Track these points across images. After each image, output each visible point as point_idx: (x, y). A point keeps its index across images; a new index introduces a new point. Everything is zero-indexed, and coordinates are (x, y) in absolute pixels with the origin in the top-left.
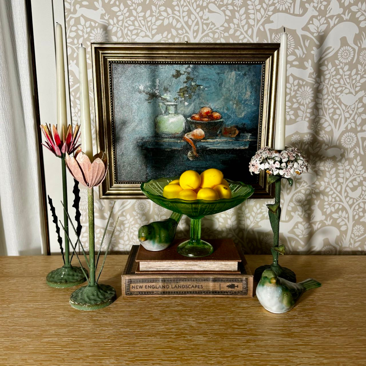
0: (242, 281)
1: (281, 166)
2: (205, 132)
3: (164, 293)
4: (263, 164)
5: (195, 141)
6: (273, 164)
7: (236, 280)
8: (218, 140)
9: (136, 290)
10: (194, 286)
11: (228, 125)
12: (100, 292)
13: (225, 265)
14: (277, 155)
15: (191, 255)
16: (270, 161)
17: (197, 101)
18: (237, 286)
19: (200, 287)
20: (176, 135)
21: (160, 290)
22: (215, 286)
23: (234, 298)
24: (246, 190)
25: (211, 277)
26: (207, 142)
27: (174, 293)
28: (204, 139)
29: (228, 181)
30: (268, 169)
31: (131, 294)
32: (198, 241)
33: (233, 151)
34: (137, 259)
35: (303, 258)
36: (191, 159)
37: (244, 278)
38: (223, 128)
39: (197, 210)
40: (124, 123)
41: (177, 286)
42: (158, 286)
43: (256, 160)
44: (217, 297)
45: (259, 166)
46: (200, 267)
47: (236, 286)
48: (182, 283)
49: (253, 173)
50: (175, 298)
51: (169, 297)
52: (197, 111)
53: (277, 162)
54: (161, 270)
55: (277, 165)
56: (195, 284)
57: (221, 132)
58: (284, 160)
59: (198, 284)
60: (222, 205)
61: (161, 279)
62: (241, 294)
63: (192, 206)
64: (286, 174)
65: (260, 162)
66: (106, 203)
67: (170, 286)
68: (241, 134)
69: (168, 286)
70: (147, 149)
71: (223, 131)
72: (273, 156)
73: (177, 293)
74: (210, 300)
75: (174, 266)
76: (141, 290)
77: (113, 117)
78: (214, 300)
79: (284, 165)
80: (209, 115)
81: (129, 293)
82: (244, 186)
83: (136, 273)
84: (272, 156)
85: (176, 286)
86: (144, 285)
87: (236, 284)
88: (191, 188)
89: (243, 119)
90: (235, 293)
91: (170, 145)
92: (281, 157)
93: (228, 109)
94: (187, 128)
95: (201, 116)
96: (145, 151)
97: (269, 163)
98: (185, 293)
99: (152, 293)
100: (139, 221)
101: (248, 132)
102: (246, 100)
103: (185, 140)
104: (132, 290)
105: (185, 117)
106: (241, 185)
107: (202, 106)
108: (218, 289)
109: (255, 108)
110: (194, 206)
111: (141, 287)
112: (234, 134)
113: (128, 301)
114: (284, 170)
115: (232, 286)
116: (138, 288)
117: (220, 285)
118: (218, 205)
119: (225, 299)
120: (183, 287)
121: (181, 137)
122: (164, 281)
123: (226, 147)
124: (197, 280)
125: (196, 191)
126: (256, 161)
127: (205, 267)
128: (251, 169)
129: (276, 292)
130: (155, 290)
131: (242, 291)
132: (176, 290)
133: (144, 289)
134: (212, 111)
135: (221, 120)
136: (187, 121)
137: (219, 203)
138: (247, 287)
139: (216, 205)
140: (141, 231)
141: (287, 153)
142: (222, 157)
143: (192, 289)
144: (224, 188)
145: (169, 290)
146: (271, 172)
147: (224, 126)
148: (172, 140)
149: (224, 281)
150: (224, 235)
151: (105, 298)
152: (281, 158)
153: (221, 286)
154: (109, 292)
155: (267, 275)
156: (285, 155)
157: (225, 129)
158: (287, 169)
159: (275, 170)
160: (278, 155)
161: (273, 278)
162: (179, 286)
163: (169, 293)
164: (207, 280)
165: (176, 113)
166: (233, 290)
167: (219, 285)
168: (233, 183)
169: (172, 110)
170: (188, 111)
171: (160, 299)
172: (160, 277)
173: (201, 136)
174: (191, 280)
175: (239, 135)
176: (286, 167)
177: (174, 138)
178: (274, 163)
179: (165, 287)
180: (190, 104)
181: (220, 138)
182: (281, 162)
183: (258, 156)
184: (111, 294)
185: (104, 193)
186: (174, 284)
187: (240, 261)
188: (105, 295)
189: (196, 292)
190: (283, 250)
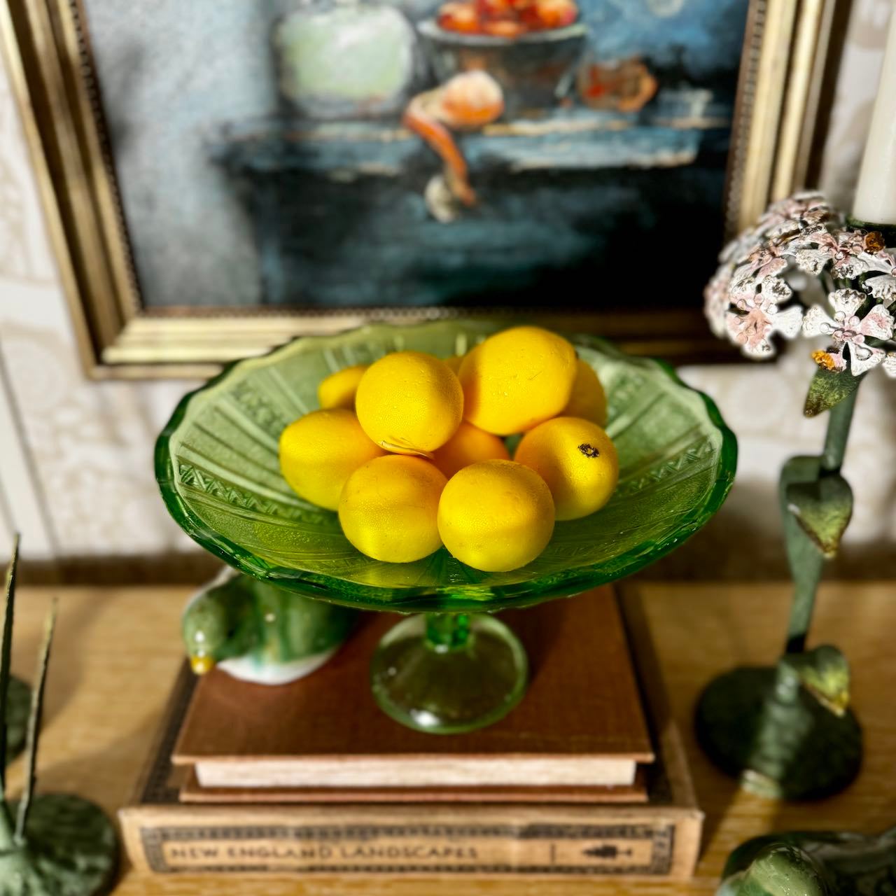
0: (649, 833)
2: (506, 92)
3: (312, 869)
4: (796, 311)
5: (460, 133)
6: (856, 319)
7: (623, 832)
8: (560, 123)
9: (189, 861)
10: (440, 850)
11: (607, 56)
14: (879, 260)
16: (841, 301)
18: (629, 853)
19: (467, 853)
20: (375, 109)
21: (294, 861)
22: (530, 853)
23: (611, 884)
25: (518, 819)
26: (513, 136)
27: (356, 869)
28: (501, 120)
31: (175, 870)
33: (624, 174)
36: (443, 213)
37: (662, 820)
38: (582, 69)
41: (366, 850)
42: (282, 851)
43: (760, 279)
44: (539, 882)
45: (768, 317)
47: (623, 853)
48: (384, 843)
53: (879, 311)
55: (880, 324)
56: (442, 843)
57: (573, 87)
59: (454, 846)
61: (294, 827)
62: (643, 874)
67: (336, 851)
68: (667, 96)
69: (325, 852)
70: (249, 173)
71: (585, 83)
72: (859, 270)
73: (368, 869)
76: (211, 861)
80: (521, 8)
83: (184, 797)
84: (850, 270)
85: (359, 852)
86: (222, 846)
87: (621, 844)
89: (678, 21)
90: (619, 871)
91: (348, 154)
94: (422, 70)
97: (830, 311)
99: (264, 868)
101: (697, 83)
103: (415, 128)
104: (176, 861)
111: (210, 853)
112: (635, 92)
115: (607, 852)
116: (200, 854)
117: (553, 849)
120: (391, 852)
121: (396, 117)
122: (305, 833)
123: (595, 155)
124: (450, 831)
126: (759, 288)
130: (271, 861)
131: (646, 867)
132: (360, 861)
133: (223, 859)
135: (576, 30)
138: (671, 854)
143: (433, 861)
145: (330, 862)
146: (838, 360)
147: (587, 59)
148: (354, 132)
149: (572, 837)
153: (558, 851)
154: (82, 862)
157: (594, 72)
159: (864, 349)
160: (883, 261)
162: (372, 851)
163: (333, 869)
164: (496, 832)
166: (608, 862)
172: (293, 820)
173: (485, 110)
174: (426, 832)
177: (366, 118)
178: (862, 313)
179: (312, 855)
181: (570, 115)
183: (767, 257)
184: (91, 871)
185: (99, 360)
186: (351, 846)
187: (649, 758)
188: (58, 885)
189: (449, 869)
190: (840, 690)
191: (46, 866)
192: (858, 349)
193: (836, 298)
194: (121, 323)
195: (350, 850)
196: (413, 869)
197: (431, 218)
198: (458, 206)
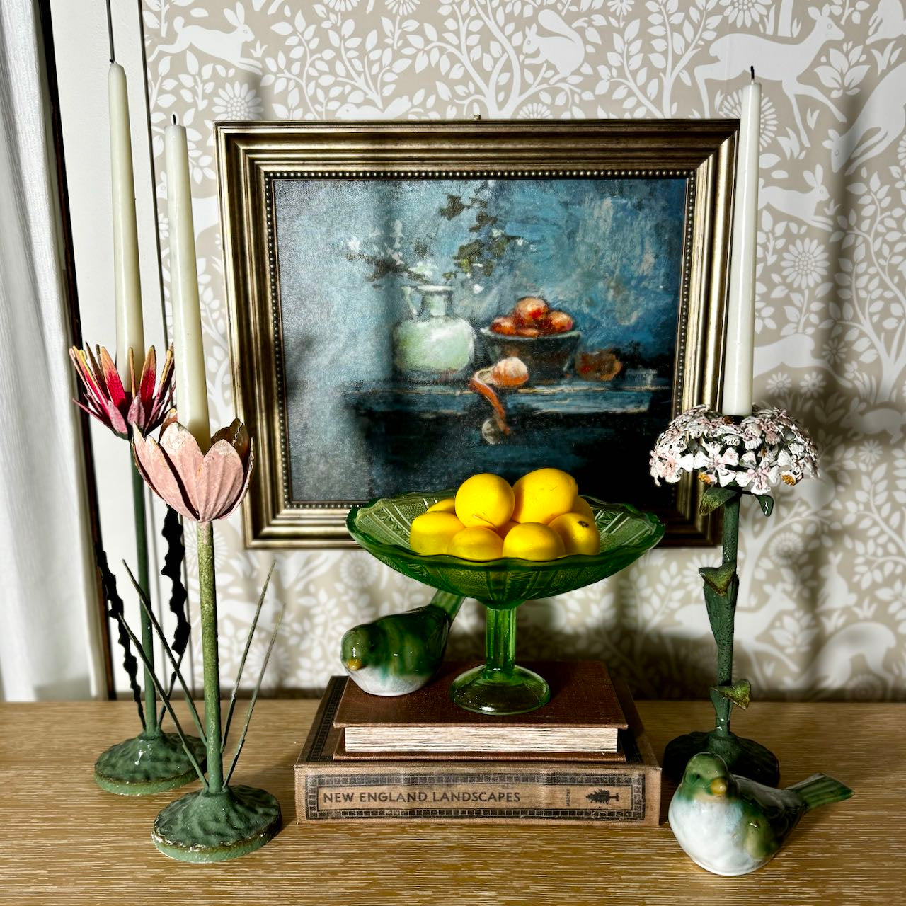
0: (629, 781)
1: (742, 462)
2: (529, 367)
3: (412, 813)
4: (690, 456)
5: (502, 392)
6: (720, 456)
7: (612, 780)
8: (565, 388)
9: (335, 806)
10: (497, 795)
11: (593, 349)
12: (236, 811)
13: (583, 736)
14: (730, 428)
15: (487, 709)
16: (711, 447)
17: (508, 281)
18: (617, 797)
19: (514, 798)
20: (451, 376)
21: (403, 805)
22: (554, 797)
23: (606, 828)
24: (640, 527)
25: (544, 771)
26: (535, 394)
27: (440, 813)
28: (527, 385)
29: (591, 503)
30: (704, 469)
31: (322, 816)
32: (507, 669)
33: (605, 419)
34: (338, 721)
35: (798, 711)
36: (490, 440)
37: (635, 774)
38: (578, 356)
39: (502, 587)
40: (308, 343)
41: (449, 795)
42: (395, 795)
43: (671, 443)
44: (559, 826)
45: (677, 461)
46: (513, 741)
47: (613, 797)
48: (461, 788)
49: (662, 480)
50: (443, 827)
51: (427, 825)
52: (508, 310)
53: (730, 450)
54: (405, 749)
55: (731, 457)
56: (498, 789)
57: (572, 366)
58: (750, 445)
59: (505, 791)
60: (573, 572)
61: (404, 775)
62: (627, 819)
63: (488, 577)
64: (756, 483)
65: (683, 449)
66: (261, 559)
67: (430, 796)
68: (629, 372)
69: (423, 796)
70: (370, 414)
71: (579, 363)
72: (720, 433)
73: (449, 814)
74: (539, 835)
75: (440, 739)
76: (347, 805)
77: (277, 325)
78: (552, 834)
79: (749, 457)
80: (541, 320)
81: (316, 813)
82: (635, 516)
83: (335, 757)
84: (715, 433)
85: (444, 796)
86: (357, 791)
87: (613, 791)
88: (489, 524)
89: (634, 329)
90: (611, 815)
91: (434, 402)
92: (742, 435)
93: (591, 304)
94: (480, 355)
95: (519, 322)
96: (366, 420)
97: (707, 454)
98: (471, 814)
99: (379, 813)
100: (352, 608)
101: (648, 365)
102: (642, 278)
103: (474, 388)
104: (326, 805)
105: (476, 324)
106: (627, 513)
107: (520, 294)
108: (561, 804)
109: (668, 300)
110: (492, 575)
111: (349, 798)
112: (610, 371)
113: (312, 835)
114: (751, 471)
115: (602, 797)
116: (341, 798)
117: (568, 792)
118: (561, 574)
119: (581, 831)
120: (464, 797)
121: (464, 382)
122: (412, 780)
123: (586, 407)
124: (503, 778)
125: (501, 532)
126: (671, 447)
127: (527, 742)
128: (657, 470)
129: (725, 819)
130: (387, 805)
131: (628, 811)
132: (444, 805)
133: (356, 804)
134: (549, 310)
135: (574, 333)
136: (480, 337)
137: (565, 566)
138: (644, 800)
139: (556, 573)
140: (350, 642)
141: (759, 425)
142: (576, 436)
143: (491, 804)
144: (581, 523)
145: (425, 806)
146: (712, 478)
147: (580, 350)
148: (438, 390)
149: (581, 783)
150: (581, 645)
151: (249, 829)
152: (741, 439)
153: (571, 796)
154: (261, 811)
155: (700, 772)
156: (753, 430)
157: (584, 358)
158: (760, 470)
159: (725, 471)
160: (733, 429)
161: (718, 780)
162: (453, 795)
163: (427, 814)
164: (531, 779)
165: (450, 314)
166: (604, 806)
167: (565, 793)
168: (607, 509)
169: (438, 306)
170: (483, 308)
171: (403, 829)
172: (402, 770)
173: (518, 379)
174: (488, 779)
175: (621, 376)
176: (755, 463)
177: (446, 383)
178: (722, 453)
179: (414, 799)
180: (488, 289)
181: (570, 384)
182: (741, 450)
183: (675, 432)
184: (267, 815)
185: (257, 534)
186: (439, 791)
187: (625, 727)
189: (502, 813)
190: (744, 696)
191: (239, 808)
192: (722, 470)
193: (709, 447)
194: (276, 511)
195: (438, 796)
196: (478, 813)
197: (483, 442)
198: (500, 436)
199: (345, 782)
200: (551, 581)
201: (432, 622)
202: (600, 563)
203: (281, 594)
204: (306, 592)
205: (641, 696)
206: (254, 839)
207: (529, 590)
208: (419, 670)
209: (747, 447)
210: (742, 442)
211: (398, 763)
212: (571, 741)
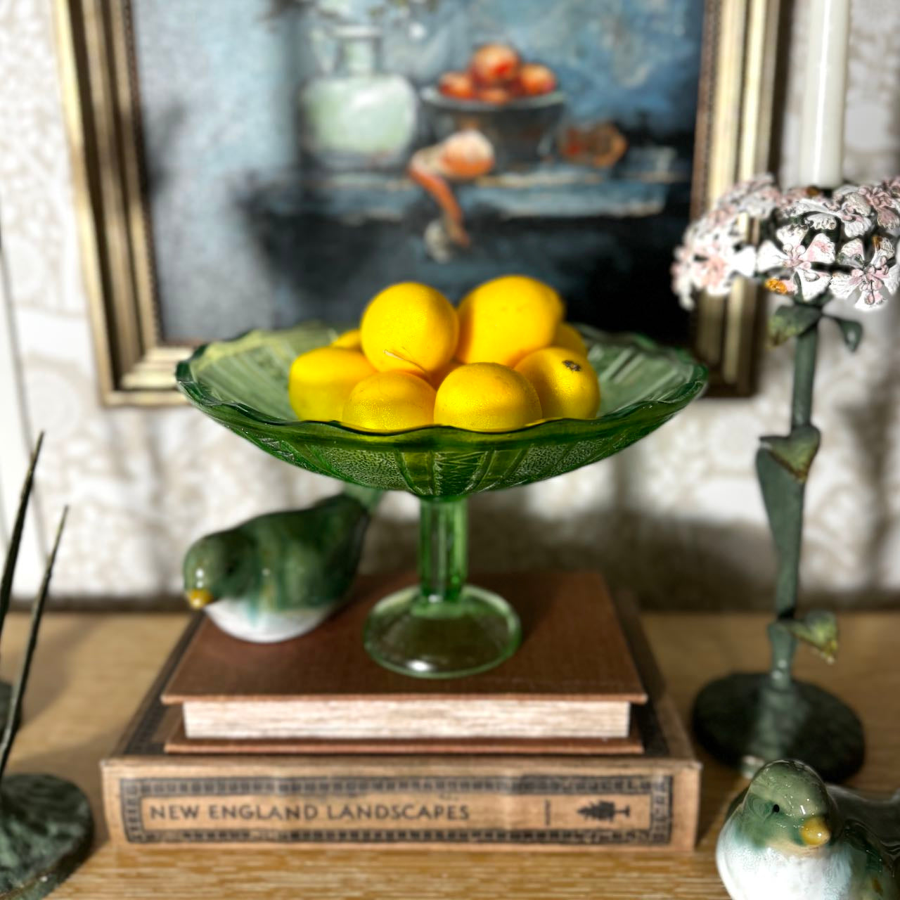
0: (647, 787)
1: (843, 257)
2: (495, 146)
3: (295, 836)
4: (749, 251)
5: (458, 183)
6: (802, 249)
7: (620, 785)
8: (543, 177)
9: (168, 824)
10: (431, 809)
11: (583, 119)
13: (572, 712)
14: (817, 203)
15: (420, 667)
16: (788, 235)
17: (461, 21)
18: (627, 812)
19: (458, 813)
20: (385, 162)
21: (280, 825)
22: (524, 811)
23: (609, 856)
24: (662, 372)
25: (509, 771)
26: (502, 187)
27: (343, 836)
28: (490, 173)
29: (584, 336)
30: (776, 270)
31: (151, 837)
32: (451, 594)
34: (173, 693)
36: (440, 254)
37: (658, 773)
38: (562, 130)
40: (177, 114)
41: (354, 810)
42: (265, 810)
43: (715, 232)
44: (534, 854)
45: (726, 260)
46: (459, 720)
47: (621, 812)
48: (373, 799)
49: (697, 294)
50: (347, 857)
51: (322, 852)
52: (462, 61)
53: (821, 238)
54: (283, 734)
55: (823, 250)
56: (432, 800)
57: (554, 147)
58: (853, 229)
59: (445, 804)
60: (555, 451)
61: (280, 779)
62: (642, 842)
64: (864, 294)
65: (735, 240)
67: (322, 810)
69: (311, 812)
70: (270, 217)
71: (564, 141)
72: (800, 210)
73: (355, 836)
74: (502, 871)
75: (339, 718)
76: (189, 824)
78: (522, 870)
79: (853, 249)
80: (509, 78)
81: (138, 834)
82: (651, 355)
83: (169, 748)
84: (793, 211)
85: (346, 811)
86: (203, 803)
87: (620, 801)
89: (643, 90)
90: (617, 838)
91: (360, 200)
92: (839, 214)
93: (581, 53)
94: (425, 128)
95: (479, 82)
96: (265, 226)
97: (779, 245)
98: (390, 837)
101: (661, 143)
102: (652, 17)
103: (415, 179)
104: (154, 824)
105: (417, 84)
106: (638, 350)
107: (480, 38)
108: (536, 822)
109: (686, 50)
111: (191, 813)
113: (133, 871)
114: (857, 273)
115: (605, 811)
116: (179, 814)
117: (548, 805)
118: (533, 453)
119: (569, 862)
120: (382, 812)
121: (401, 169)
122: (291, 787)
123: (574, 205)
124: (442, 784)
125: (433, 378)
126: (716, 237)
127: (482, 721)
128: (687, 278)
130: (253, 824)
131: (645, 832)
132: (346, 824)
133: (204, 822)
134: (521, 62)
135: (556, 99)
136: (423, 103)
137: (540, 441)
138: (671, 814)
139: (524, 453)
141: (864, 197)
142: (560, 246)
143: (422, 824)
144: (568, 363)
145: (315, 825)
146: (790, 285)
147: (565, 125)
149: (567, 791)
152: (837, 219)
153: (554, 809)
154: (53, 828)
156: (853, 203)
157: (573, 134)
158: (872, 270)
159: (812, 274)
160: (820, 204)
161: (814, 821)
162: (360, 810)
163: (318, 836)
164: (487, 785)
165: (380, 69)
166: (605, 824)
167: (542, 807)
168: (606, 344)
169: (361, 57)
170: (427, 59)
171: (281, 863)
172: (277, 772)
173: (477, 164)
174: (416, 785)
175: (624, 160)
176: (863, 258)
177: (375, 170)
178: (806, 243)
179: (297, 815)
180: (432, 32)
181: (551, 170)
182: (838, 236)
184: (62, 837)
185: (117, 385)
186: (337, 805)
187: (642, 699)
188: (28, 847)
189: (440, 836)
190: (829, 640)
191: (16, 828)
192: (806, 273)
193: (783, 233)
194: (141, 353)
195: (337, 810)
196: (403, 836)
197: (429, 258)
198: (454, 248)
199: (184, 788)
200: (517, 465)
201: (337, 521)
202: (603, 434)
203: (158, 467)
204: (193, 465)
205: (649, 604)
206: (30, 887)
207: (478, 482)
208: (309, 602)
209: (848, 232)
210: (840, 224)
211: (269, 760)
212: (552, 720)
